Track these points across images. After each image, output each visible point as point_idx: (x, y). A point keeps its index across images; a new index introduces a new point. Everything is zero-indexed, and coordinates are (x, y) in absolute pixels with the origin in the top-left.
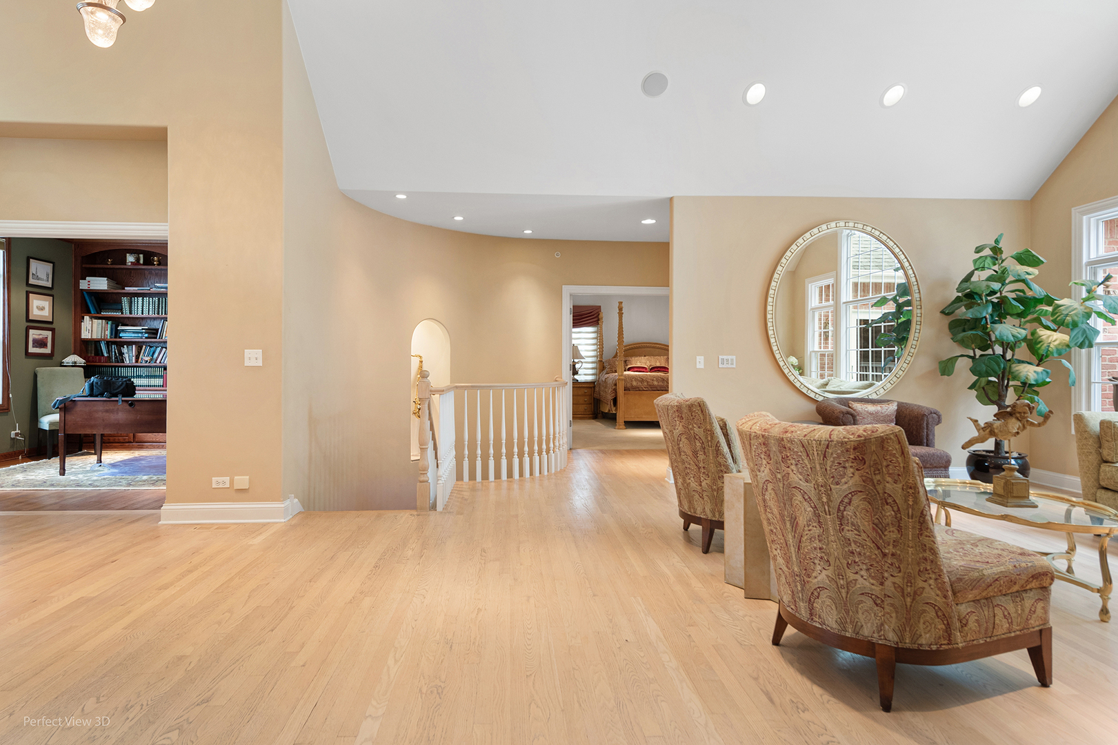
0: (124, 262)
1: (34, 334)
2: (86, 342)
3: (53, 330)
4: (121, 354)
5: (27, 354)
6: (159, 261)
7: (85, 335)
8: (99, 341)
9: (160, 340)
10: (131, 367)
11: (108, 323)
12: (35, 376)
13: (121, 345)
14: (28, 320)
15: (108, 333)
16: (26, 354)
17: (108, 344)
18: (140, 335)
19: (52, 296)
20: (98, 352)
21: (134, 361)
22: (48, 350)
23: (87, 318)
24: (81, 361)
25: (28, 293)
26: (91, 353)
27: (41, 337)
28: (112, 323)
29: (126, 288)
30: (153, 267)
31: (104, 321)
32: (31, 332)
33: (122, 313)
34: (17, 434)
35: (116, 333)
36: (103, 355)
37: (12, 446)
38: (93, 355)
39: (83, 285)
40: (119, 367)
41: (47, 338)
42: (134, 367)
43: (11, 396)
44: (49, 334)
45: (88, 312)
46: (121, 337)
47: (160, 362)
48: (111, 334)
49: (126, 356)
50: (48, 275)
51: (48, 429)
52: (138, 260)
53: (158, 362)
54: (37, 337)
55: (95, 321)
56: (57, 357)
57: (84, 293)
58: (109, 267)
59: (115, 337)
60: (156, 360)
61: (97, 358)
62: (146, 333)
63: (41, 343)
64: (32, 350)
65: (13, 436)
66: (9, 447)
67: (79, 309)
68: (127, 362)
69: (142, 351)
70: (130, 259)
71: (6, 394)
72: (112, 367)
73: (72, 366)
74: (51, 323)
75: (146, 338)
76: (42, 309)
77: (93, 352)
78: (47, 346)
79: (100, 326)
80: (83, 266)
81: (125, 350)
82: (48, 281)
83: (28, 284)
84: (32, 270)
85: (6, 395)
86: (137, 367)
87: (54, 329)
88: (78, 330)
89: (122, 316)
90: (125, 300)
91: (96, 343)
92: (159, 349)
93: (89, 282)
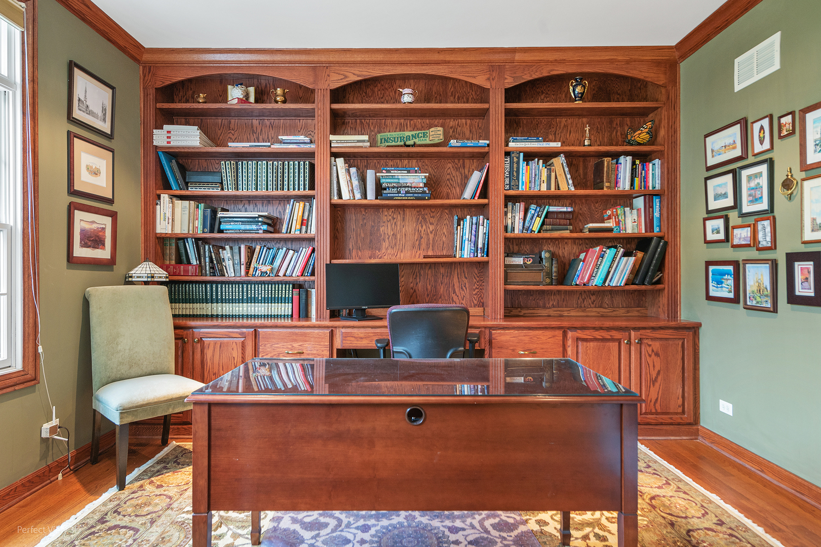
0: (224, 98)
1: (84, 221)
2: (162, 240)
3: (113, 215)
4: (220, 261)
5: (71, 260)
6: (284, 95)
7: (162, 227)
8: (183, 239)
9: (288, 235)
10: (238, 283)
11: (198, 207)
12: (86, 303)
13: (219, 246)
14: (72, 192)
15: (199, 224)
16: (68, 261)
17: (199, 242)
18: (254, 227)
19: (112, 151)
20: (182, 258)
21: (243, 273)
22: (104, 254)
23: (165, 197)
24: (161, 274)
25: (70, 136)
26: (170, 260)
27: (94, 226)
28: (205, 208)
29: (230, 144)
30: (275, 106)
31: (192, 202)
32: (78, 215)
33: (222, 189)
34: (53, 430)
35: (213, 223)
36: (189, 263)
37: (44, 456)
38: (173, 262)
39: (160, 138)
40: (217, 283)
41: (104, 229)
42: (242, 283)
43: (40, 349)
44: (107, 221)
45: (167, 186)
46: (220, 231)
47: (285, 275)
48: (204, 227)
49: (228, 264)
50: (104, 110)
51: (118, 424)
52: (247, 96)
53: (281, 273)
54: (87, 226)
55: (178, 203)
56: (120, 268)
57: (160, 154)
58: (201, 106)
59: (212, 231)
60: (278, 271)
61: (182, 267)
62: (264, 223)
63: (93, 240)
64: (80, 252)
65: (45, 434)
66: (38, 459)
67: (152, 182)
68: (230, 274)
69: (255, 256)
70: (235, 93)
71: (31, 345)
72: (206, 283)
73: (146, 283)
74: (110, 201)
75: (265, 231)
76: (96, 173)
77: (174, 257)
78: (104, 245)
79: (187, 212)
80: (159, 105)
81: (226, 254)
82: (104, 120)
83: (71, 119)
84: (78, 92)
85: (31, 349)
86: (248, 283)
87: (116, 213)
88: (149, 219)
89: (222, 193)
90: (226, 167)
91: (181, 240)
92: (281, 253)
93: (169, 132)
